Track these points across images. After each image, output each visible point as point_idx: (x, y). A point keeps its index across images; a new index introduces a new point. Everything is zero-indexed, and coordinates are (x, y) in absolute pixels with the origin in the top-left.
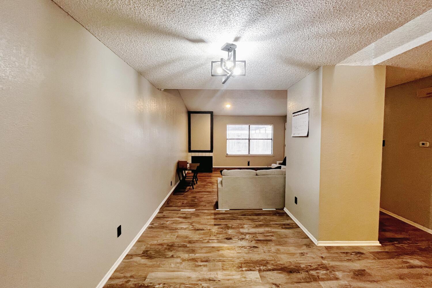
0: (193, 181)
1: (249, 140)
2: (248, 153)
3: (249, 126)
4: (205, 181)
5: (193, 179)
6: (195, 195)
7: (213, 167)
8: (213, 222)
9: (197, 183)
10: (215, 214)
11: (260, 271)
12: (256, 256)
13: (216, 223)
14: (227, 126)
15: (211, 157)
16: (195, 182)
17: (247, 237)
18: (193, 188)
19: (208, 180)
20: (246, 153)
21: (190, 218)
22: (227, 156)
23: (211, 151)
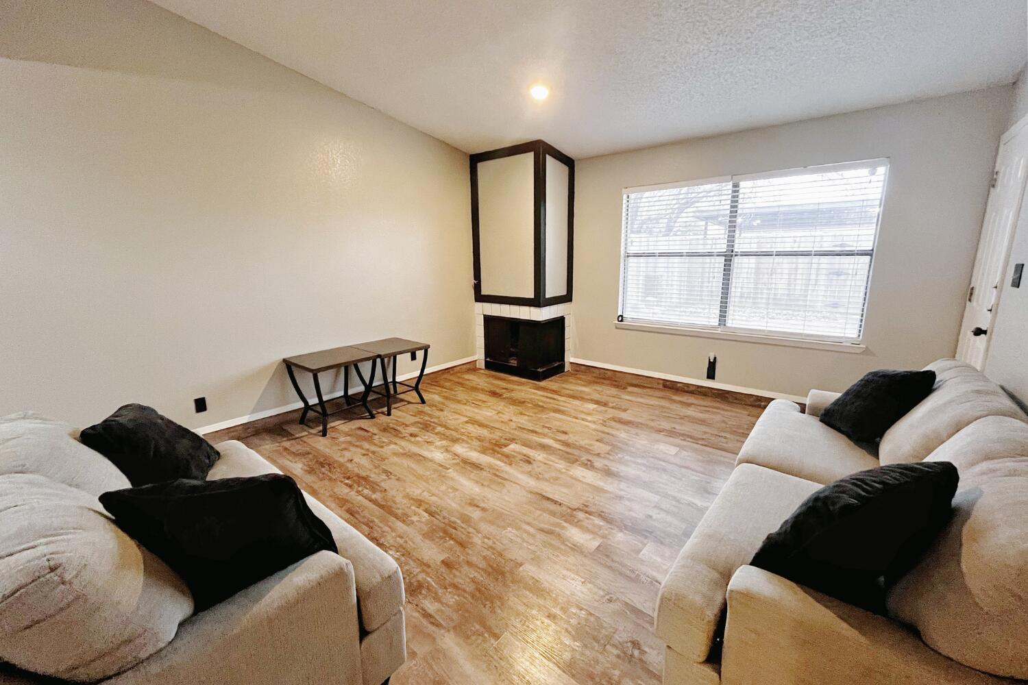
1: (729, 257)
2: (714, 323)
3: (736, 186)
22: (620, 324)
23: (540, 300)
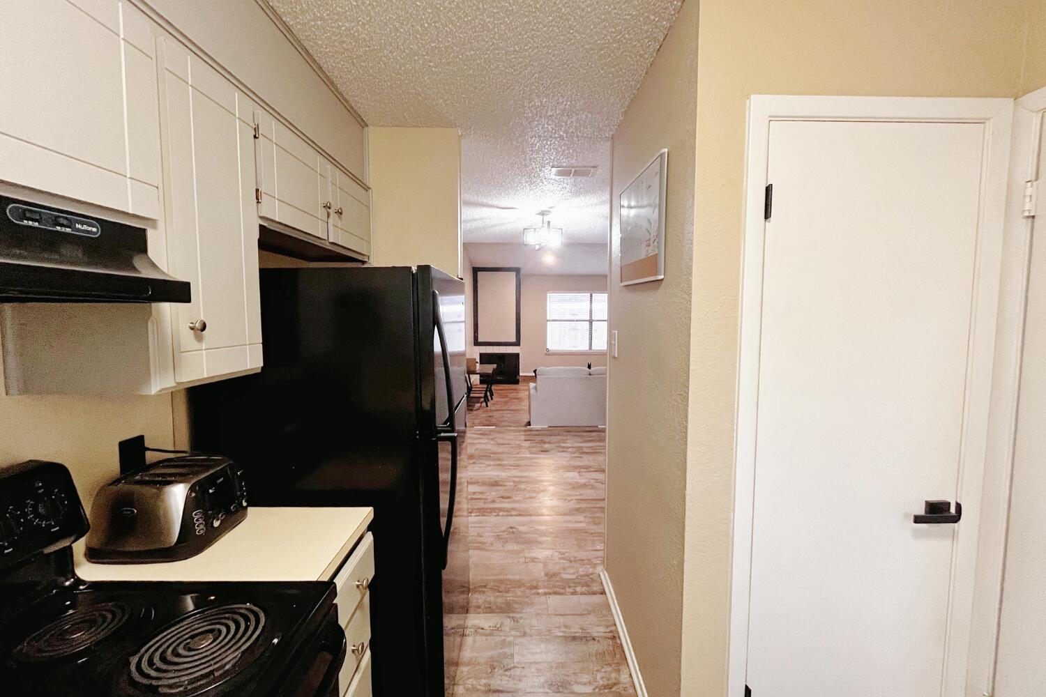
0: (486, 396)
1: (591, 322)
2: (587, 348)
3: (591, 296)
4: (506, 396)
5: (486, 391)
6: (491, 414)
7: (521, 374)
8: (523, 438)
9: (492, 399)
10: (526, 431)
11: (579, 472)
12: (578, 463)
13: (526, 439)
14: (548, 295)
15: (517, 355)
16: (489, 398)
17: (570, 450)
18: (487, 406)
19: (513, 395)
20: (584, 347)
21: (490, 435)
22: (548, 353)
23: (517, 343)
